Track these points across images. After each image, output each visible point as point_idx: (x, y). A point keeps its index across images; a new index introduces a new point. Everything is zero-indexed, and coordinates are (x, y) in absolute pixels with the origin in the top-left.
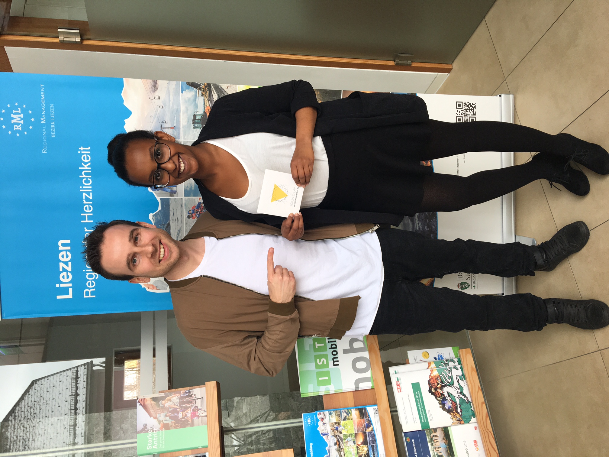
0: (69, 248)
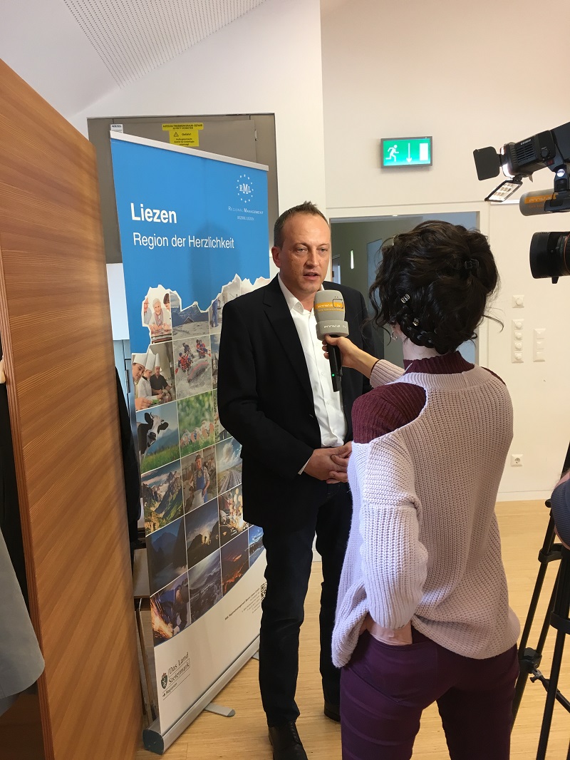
0: (171, 222)
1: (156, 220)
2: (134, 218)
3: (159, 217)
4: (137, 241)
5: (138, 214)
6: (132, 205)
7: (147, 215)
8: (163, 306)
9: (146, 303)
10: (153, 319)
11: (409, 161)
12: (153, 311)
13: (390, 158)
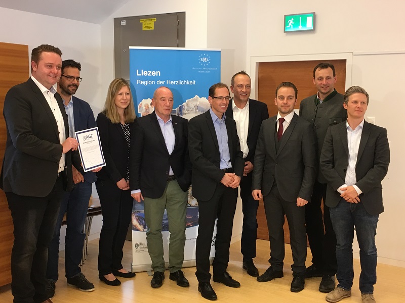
0: (157, 75)
1: (149, 75)
2: (138, 75)
3: (151, 74)
4: (139, 83)
5: (140, 73)
6: (137, 70)
7: (145, 73)
8: (150, 106)
9: (141, 105)
10: (144, 110)
11: (300, 28)
12: (144, 108)
13: (289, 27)
